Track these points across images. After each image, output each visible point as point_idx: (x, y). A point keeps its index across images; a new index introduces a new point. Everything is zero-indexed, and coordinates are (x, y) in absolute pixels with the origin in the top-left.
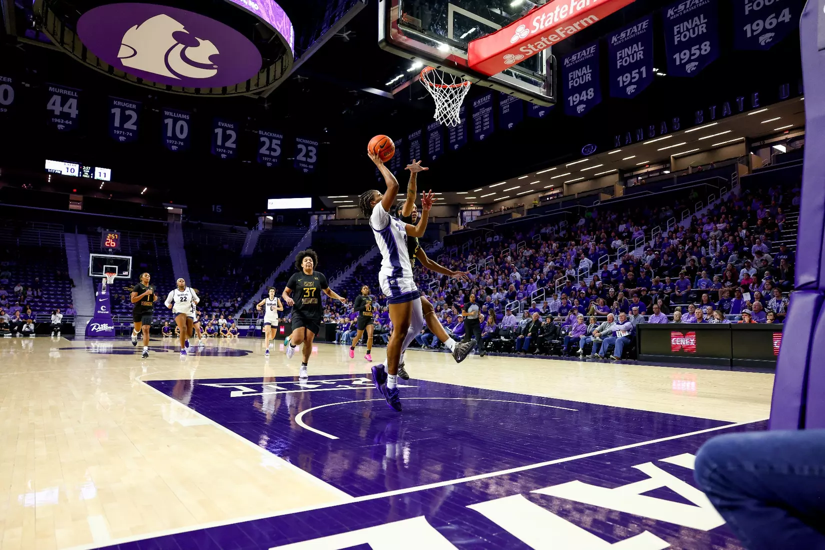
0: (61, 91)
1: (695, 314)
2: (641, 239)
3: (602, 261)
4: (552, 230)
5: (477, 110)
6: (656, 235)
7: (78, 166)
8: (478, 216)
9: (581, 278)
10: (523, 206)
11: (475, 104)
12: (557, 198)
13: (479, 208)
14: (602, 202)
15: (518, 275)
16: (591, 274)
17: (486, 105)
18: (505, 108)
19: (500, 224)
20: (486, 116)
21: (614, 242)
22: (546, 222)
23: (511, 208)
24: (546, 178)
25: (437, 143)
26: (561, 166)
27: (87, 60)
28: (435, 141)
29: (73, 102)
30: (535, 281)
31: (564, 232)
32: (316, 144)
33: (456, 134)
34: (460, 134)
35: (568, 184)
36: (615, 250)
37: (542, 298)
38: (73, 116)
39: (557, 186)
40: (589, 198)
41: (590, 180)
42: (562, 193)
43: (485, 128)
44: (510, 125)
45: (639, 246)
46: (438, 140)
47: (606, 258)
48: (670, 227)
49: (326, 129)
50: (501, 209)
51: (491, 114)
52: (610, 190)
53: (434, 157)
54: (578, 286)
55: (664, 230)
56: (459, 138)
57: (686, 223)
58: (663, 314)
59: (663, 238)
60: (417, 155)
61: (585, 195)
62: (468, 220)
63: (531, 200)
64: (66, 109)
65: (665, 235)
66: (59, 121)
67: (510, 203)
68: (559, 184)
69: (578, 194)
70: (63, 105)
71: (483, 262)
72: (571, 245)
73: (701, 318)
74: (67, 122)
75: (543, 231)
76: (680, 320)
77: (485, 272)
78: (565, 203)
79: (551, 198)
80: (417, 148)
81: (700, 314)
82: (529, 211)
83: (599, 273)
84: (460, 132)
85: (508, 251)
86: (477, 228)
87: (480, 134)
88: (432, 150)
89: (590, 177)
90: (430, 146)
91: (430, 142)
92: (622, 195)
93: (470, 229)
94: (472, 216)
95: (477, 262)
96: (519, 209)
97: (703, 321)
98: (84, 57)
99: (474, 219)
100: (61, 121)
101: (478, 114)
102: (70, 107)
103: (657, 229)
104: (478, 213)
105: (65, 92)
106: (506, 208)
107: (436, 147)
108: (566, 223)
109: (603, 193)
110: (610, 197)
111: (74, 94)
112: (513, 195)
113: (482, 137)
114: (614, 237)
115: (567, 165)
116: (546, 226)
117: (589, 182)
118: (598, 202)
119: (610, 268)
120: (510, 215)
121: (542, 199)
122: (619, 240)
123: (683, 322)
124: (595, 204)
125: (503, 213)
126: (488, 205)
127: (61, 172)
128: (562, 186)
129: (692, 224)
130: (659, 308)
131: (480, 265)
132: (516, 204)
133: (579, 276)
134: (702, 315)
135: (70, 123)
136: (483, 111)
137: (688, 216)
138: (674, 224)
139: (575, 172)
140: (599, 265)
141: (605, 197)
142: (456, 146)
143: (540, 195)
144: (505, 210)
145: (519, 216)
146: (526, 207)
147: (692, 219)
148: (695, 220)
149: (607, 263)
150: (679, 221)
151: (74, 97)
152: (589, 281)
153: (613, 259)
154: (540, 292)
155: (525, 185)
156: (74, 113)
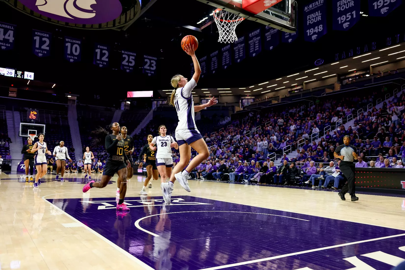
0: (4, 26)
1: (384, 162)
2: (351, 116)
3: (326, 129)
4: (296, 110)
5: (251, 38)
6: (360, 114)
7: (14, 70)
8: (252, 102)
9: (314, 140)
10: (279, 96)
11: (250, 35)
12: (300, 91)
13: (252, 97)
14: (327, 94)
15: (275, 138)
16: (319, 137)
17: (256, 36)
18: (268, 37)
19: (264, 107)
20: (257, 42)
21: (333, 118)
22: (292, 106)
23: (272, 98)
24: (292, 80)
25: (227, 59)
26: (302, 73)
27: (18, 7)
28: (226, 57)
29: (11, 33)
30: (285, 141)
31: (303, 112)
32: (155, 59)
33: (239, 53)
34: (241, 53)
35: (306, 83)
36: (334, 123)
37: (289, 152)
38: (11, 41)
39: (299, 84)
40: (319, 91)
41: (320, 80)
42: (302, 88)
43: (256, 49)
44: (271, 48)
45: (349, 120)
46: (228, 57)
47: (329, 128)
48: (369, 109)
49: (161, 50)
50: (266, 98)
51: (260, 41)
52: (332, 86)
53: (226, 67)
54: (312, 144)
55: (365, 110)
56: (241, 56)
57: (379, 106)
58: (364, 162)
59: (364, 116)
60: (215, 66)
61: (317, 89)
62: (246, 104)
63: (284, 93)
64: (7, 37)
65: (366, 114)
66: (2, 44)
67: (271, 95)
68: (301, 83)
69: (312, 89)
70: (5, 34)
71: (254, 129)
72: (307, 119)
73: (388, 165)
74: (7, 45)
75: (291, 111)
76: (374, 166)
77: (256, 136)
78: (304, 95)
79: (296, 92)
80: (216, 61)
81: (387, 162)
82: (283, 99)
83: (324, 136)
84: (241, 52)
85: (269, 123)
86: (251, 109)
87: (253, 53)
88: (224, 63)
89: (319, 78)
90: (223, 60)
91: (223, 58)
92: (339, 90)
93: (246, 110)
94: (248, 102)
95: (250, 129)
96: (276, 98)
97: (390, 166)
98: (16, 5)
99: (250, 104)
100: (4, 44)
101: (252, 41)
102: (9, 36)
103: (361, 110)
104: (252, 101)
105: (6, 26)
106: (269, 97)
107: (227, 60)
108: (304, 106)
109: (327, 88)
110: (331, 91)
111: (11, 28)
112: (273, 90)
113: (254, 55)
114: (334, 115)
115: (305, 72)
116: (292, 108)
117: (319, 82)
118: (324, 94)
119: (332, 133)
120: (270, 102)
121: (290, 92)
122: (336, 117)
123: (376, 167)
124: (323, 95)
125: (267, 100)
126: (258, 95)
127: (4, 74)
128: (302, 85)
129: (384, 107)
130: (361, 158)
131: (252, 131)
132: (274, 95)
133: (312, 138)
134: (389, 163)
135: (9, 45)
136: (255, 39)
137: (381, 102)
138: (371, 107)
139: (311, 75)
140: (325, 132)
141: (328, 91)
142: (239, 60)
143: (289, 90)
144: (268, 98)
145: (276, 102)
146: (281, 97)
147: (383, 104)
148: (385, 104)
149: (329, 131)
150: (375, 105)
151: (11, 30)
152: (317, 141)
153: (333, 128)
154: (288, 148)
155: (280, 84)
156: (11, 39)
